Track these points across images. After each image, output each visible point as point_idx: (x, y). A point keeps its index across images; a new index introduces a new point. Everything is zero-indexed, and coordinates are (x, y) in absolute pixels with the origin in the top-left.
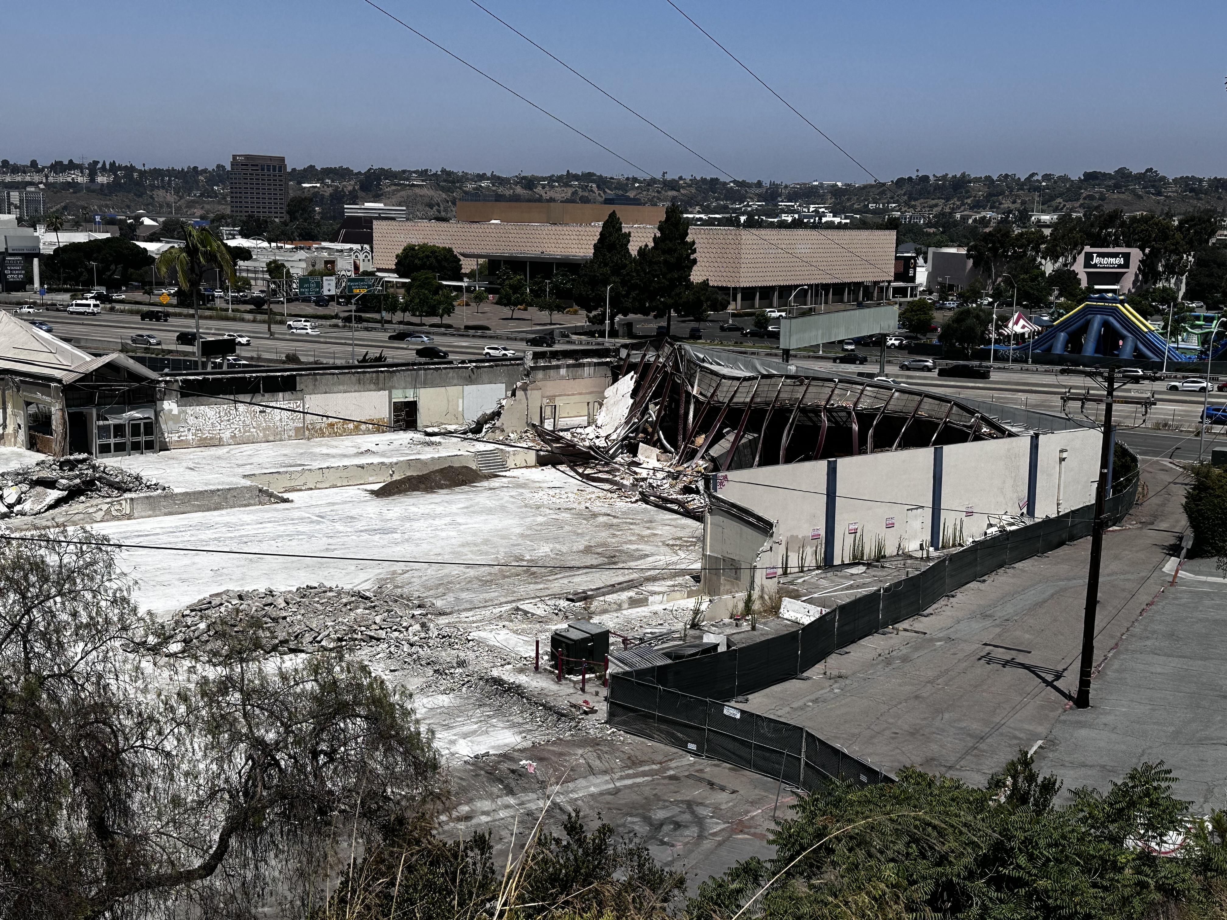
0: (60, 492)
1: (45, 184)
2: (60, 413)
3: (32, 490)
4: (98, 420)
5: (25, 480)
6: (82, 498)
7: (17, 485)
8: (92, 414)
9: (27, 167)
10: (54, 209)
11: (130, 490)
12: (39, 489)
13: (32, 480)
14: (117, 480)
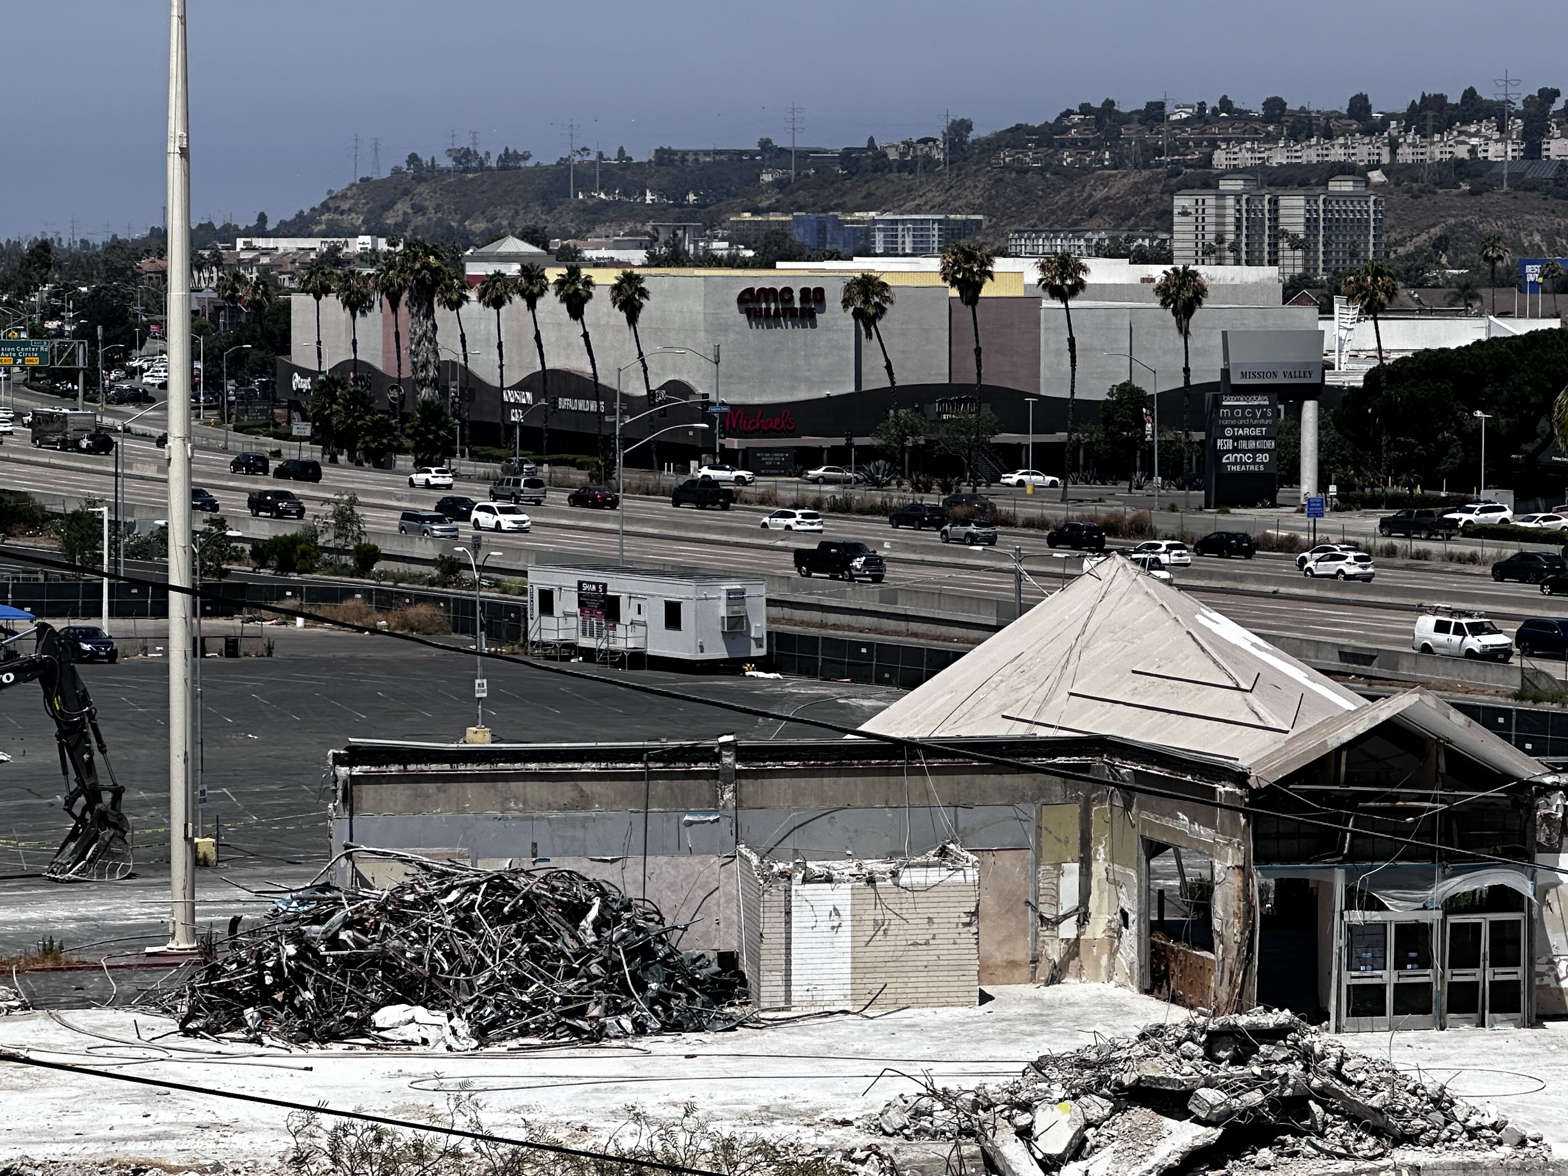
0: (1202, 1130)
1: (1387, 171)
2: (1236, 880)
3: (1118, 1118)
4: (1350, 906)
5: (1100, 1084)
6: (1265, 1155)
7: (1075, 1097)
8: (1331, 887)
9: (1340, 117)
10: (1410, 247)
11: (1412, 1139)
12: (1140, 1115)
13: (1120, 1084)
14: (1375, 1102)
